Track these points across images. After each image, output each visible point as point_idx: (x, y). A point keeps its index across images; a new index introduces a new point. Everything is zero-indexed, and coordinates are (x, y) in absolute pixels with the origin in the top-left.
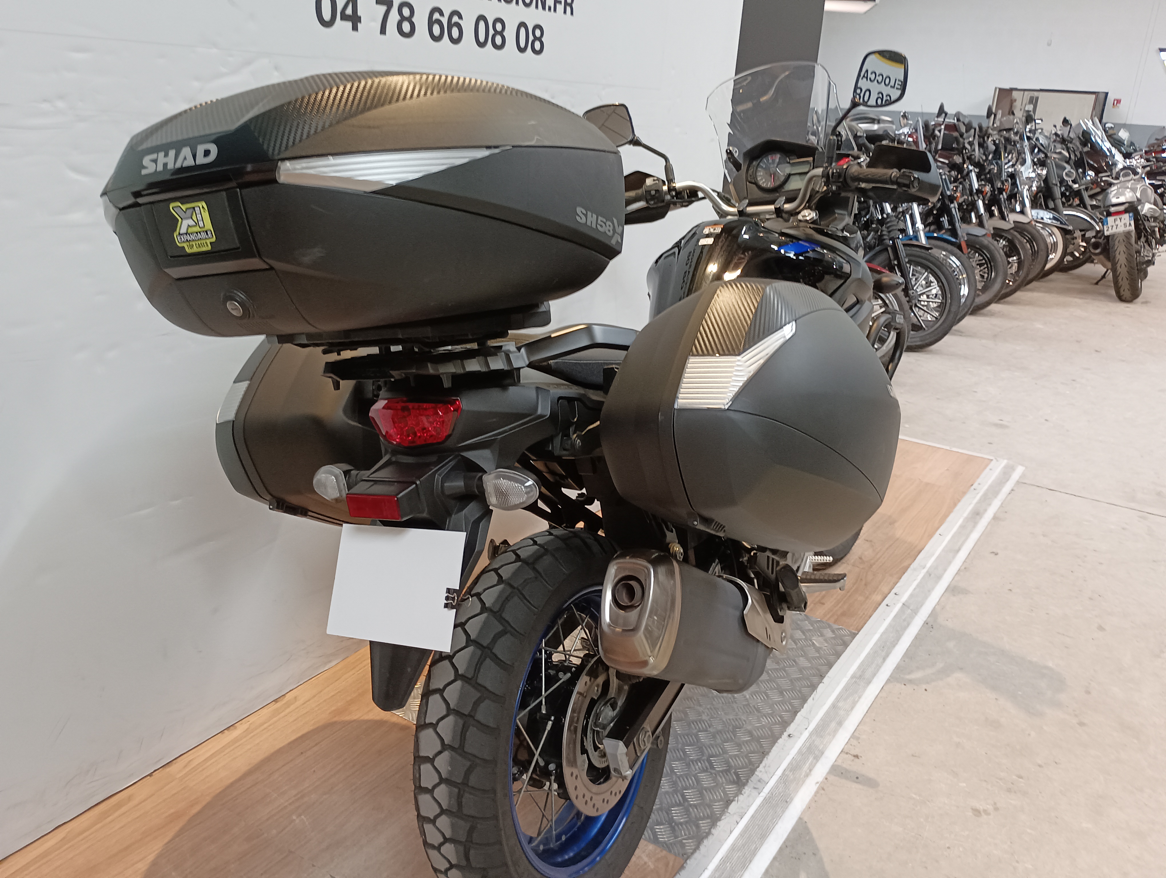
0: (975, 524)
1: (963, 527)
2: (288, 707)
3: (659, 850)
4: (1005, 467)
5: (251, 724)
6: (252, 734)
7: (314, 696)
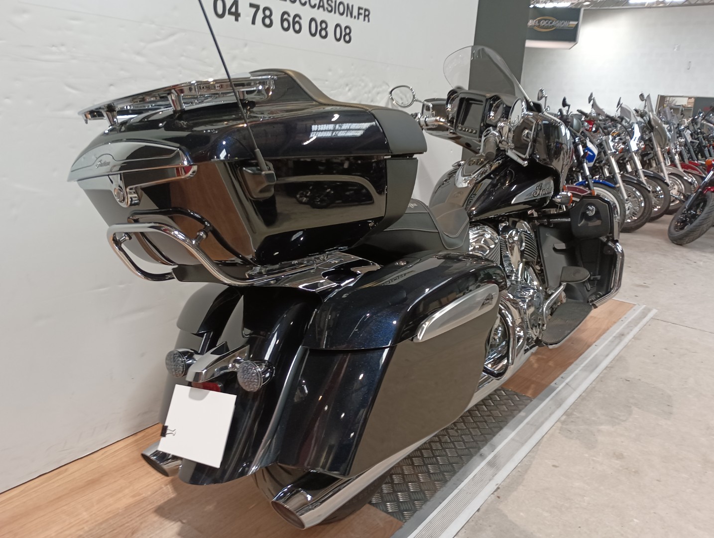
0: (621, 340)
1: (612, 342)
3: (387, 516)
4: (644, 309)
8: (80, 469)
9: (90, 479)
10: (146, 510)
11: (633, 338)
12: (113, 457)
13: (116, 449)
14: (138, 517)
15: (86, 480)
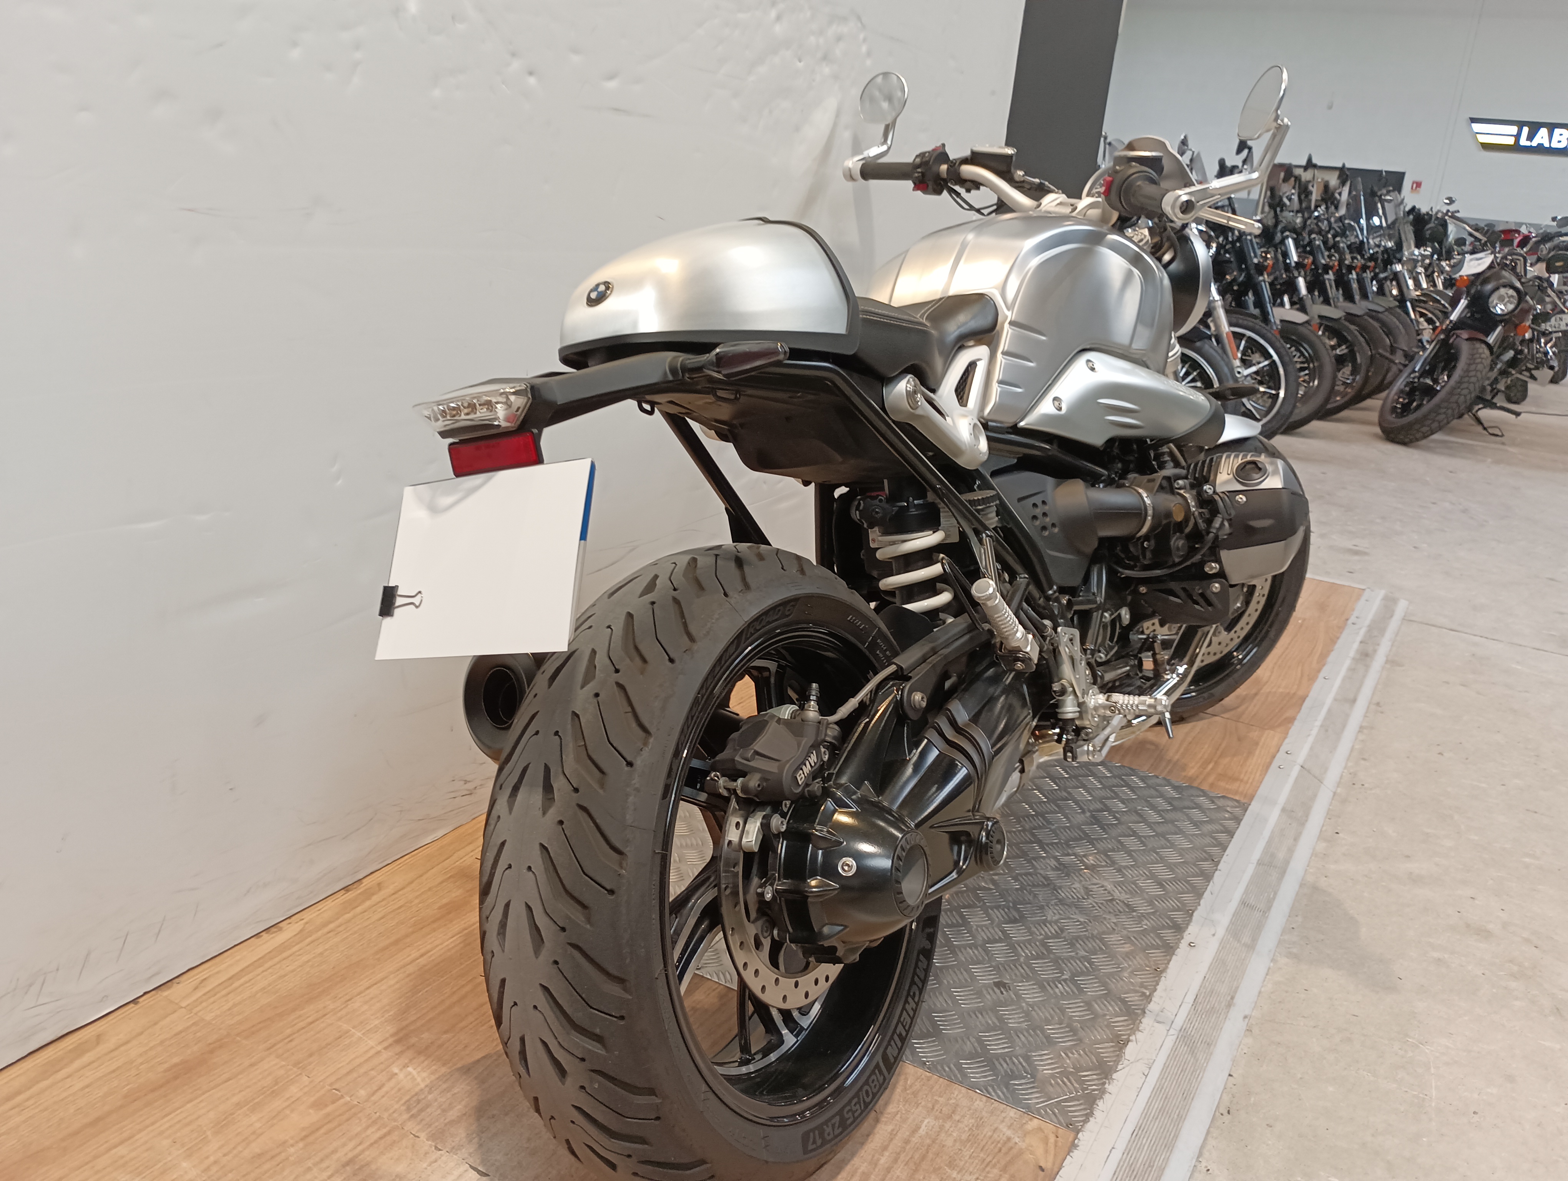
0: (1367, 667)
1: (1352, 670)
2: (369, 898)
3: (1025, 1117)
4: (1384, 599)
5: (307, 923)
6: (309, 940)
7: (411, 882)
8: (141, 1033)
9: (176, 1060)
11: (1387, 662)
15: (166, 1066)
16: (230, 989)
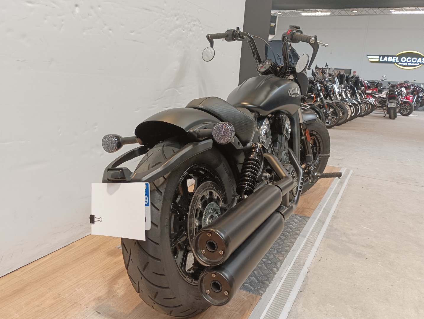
0: (342, 186)
1: (338, 186)
2: (71, 249)
3: (248, 293)
4: (347, 170)
6: (53, 259)
7: (83, 244)
8: (6, 283)
9: (15, 289)
10: (66, 308)
11: (347, 184)
12: (31, 273)
13: (32, 268)
14: (62, 312)
15: (12, 290)
16: (31, 272)
